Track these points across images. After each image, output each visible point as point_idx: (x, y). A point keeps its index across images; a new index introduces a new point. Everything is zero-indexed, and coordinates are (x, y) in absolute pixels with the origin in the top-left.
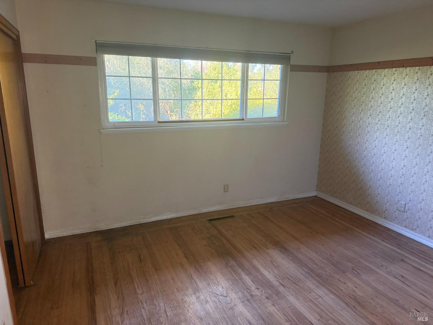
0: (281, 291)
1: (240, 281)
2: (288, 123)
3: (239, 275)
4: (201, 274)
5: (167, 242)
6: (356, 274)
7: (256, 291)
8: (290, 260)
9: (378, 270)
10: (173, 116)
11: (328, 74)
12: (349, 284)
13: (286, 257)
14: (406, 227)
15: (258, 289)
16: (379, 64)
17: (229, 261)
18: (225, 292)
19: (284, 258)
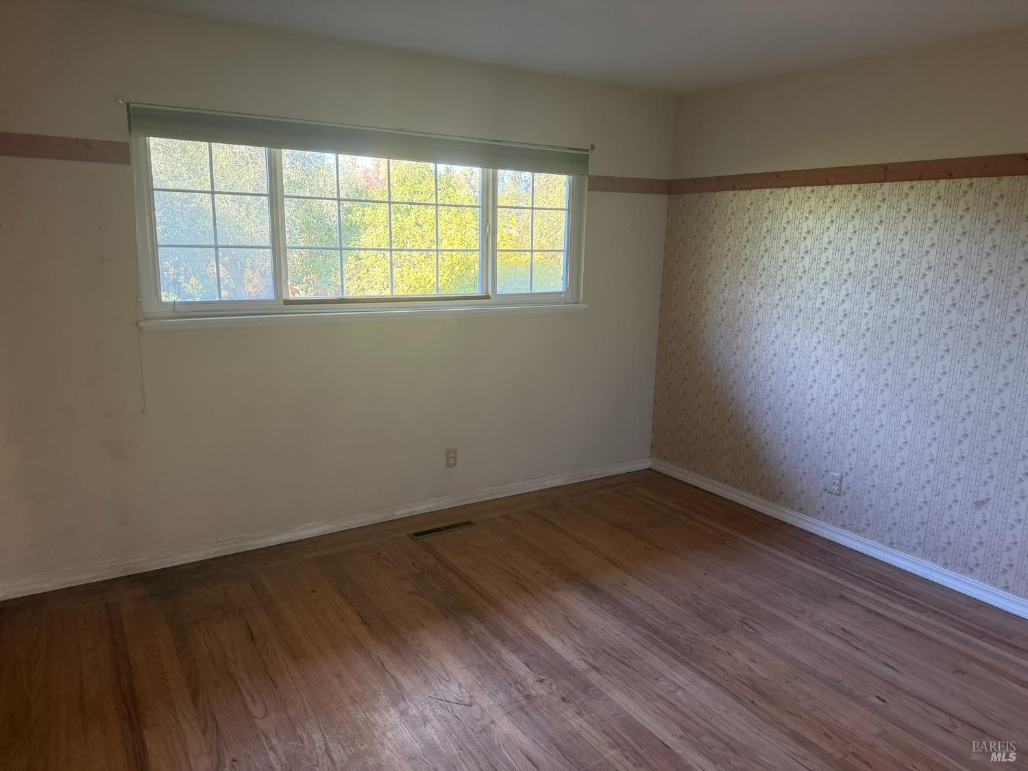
0: (594, 682)
1: (498, 668)
2: (586, 306)
3: (495, 654)
4: (405, 660)
5: (314, 592)
6: (751, 633)
7: (538, 686)
8: (607, 611)
9: (796, 622)
10: (300, 292)
11: (670, 198)
12: (738, 655)
13: (597, 607)
14: (844, 526)
15: (541, 681)
16: (779, 177)
17: (470, 625)
18: (466, 695)
19: (594, 609)
